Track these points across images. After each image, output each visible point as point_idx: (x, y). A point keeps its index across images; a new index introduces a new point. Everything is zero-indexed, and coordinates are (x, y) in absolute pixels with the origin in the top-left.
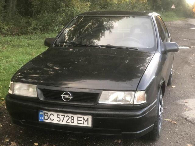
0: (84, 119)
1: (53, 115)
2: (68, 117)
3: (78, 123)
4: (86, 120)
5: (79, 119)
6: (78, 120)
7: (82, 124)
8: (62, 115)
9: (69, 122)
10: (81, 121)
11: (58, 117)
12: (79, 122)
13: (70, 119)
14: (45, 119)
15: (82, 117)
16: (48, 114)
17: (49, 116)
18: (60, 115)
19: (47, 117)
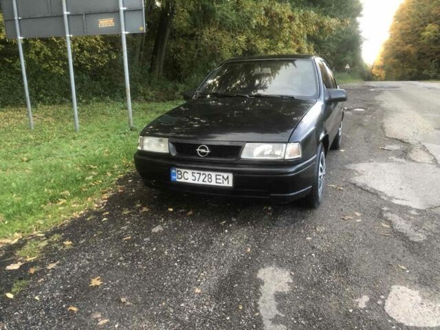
1: (187, 173)
2: (204, 176)
3: (216, 182)
5: (218, 177)
6: (216, 179)
7: (221, 183)
8: (197, 173)
9: (205, 182)
10: (220, 179)
11: (193, 175)
12: (218, 181)
13: (207, 178)
16: (181, 172)
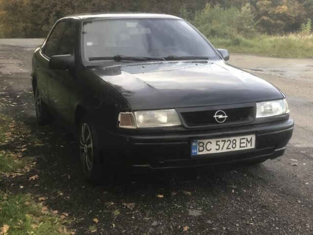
0: (247, 140)
1: (211, 143)
2: (229, 142)
3: (240, 147)
4: (249, 140)
5: (242, 141)
6: (241, 143)
7: (244, 147)
8: (222, 141)
9: (229, 148)
10: (244, 143)
11: (217, 145)
12: (242, 145)
14: (199, 151)
15: (245, 139)
16: (203, 143)
17: (204, 146)
18: (219, 141)
19: (202, 148)
